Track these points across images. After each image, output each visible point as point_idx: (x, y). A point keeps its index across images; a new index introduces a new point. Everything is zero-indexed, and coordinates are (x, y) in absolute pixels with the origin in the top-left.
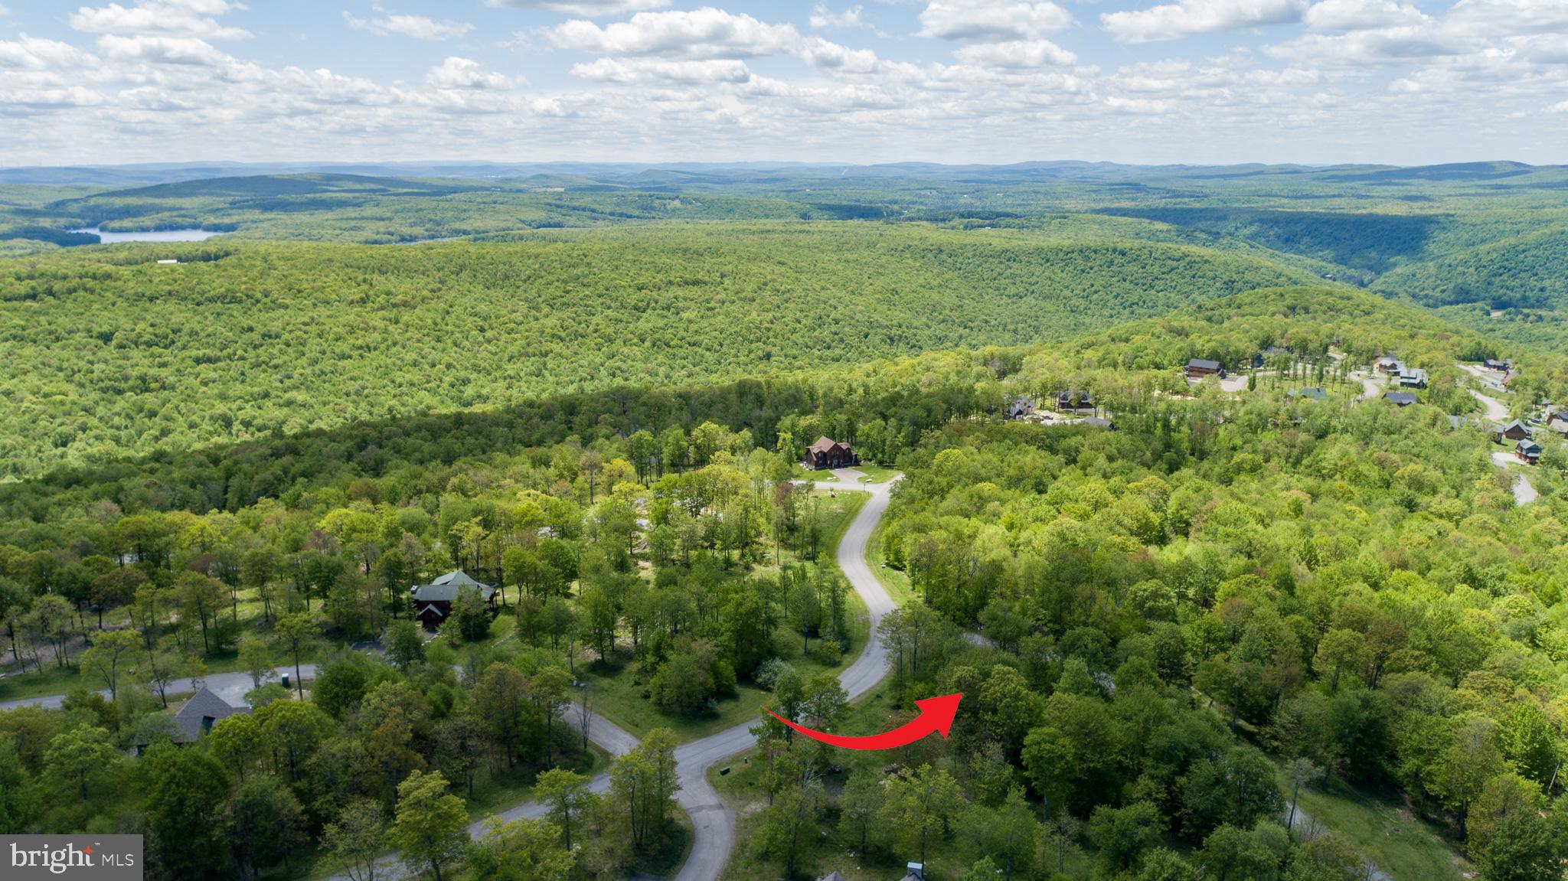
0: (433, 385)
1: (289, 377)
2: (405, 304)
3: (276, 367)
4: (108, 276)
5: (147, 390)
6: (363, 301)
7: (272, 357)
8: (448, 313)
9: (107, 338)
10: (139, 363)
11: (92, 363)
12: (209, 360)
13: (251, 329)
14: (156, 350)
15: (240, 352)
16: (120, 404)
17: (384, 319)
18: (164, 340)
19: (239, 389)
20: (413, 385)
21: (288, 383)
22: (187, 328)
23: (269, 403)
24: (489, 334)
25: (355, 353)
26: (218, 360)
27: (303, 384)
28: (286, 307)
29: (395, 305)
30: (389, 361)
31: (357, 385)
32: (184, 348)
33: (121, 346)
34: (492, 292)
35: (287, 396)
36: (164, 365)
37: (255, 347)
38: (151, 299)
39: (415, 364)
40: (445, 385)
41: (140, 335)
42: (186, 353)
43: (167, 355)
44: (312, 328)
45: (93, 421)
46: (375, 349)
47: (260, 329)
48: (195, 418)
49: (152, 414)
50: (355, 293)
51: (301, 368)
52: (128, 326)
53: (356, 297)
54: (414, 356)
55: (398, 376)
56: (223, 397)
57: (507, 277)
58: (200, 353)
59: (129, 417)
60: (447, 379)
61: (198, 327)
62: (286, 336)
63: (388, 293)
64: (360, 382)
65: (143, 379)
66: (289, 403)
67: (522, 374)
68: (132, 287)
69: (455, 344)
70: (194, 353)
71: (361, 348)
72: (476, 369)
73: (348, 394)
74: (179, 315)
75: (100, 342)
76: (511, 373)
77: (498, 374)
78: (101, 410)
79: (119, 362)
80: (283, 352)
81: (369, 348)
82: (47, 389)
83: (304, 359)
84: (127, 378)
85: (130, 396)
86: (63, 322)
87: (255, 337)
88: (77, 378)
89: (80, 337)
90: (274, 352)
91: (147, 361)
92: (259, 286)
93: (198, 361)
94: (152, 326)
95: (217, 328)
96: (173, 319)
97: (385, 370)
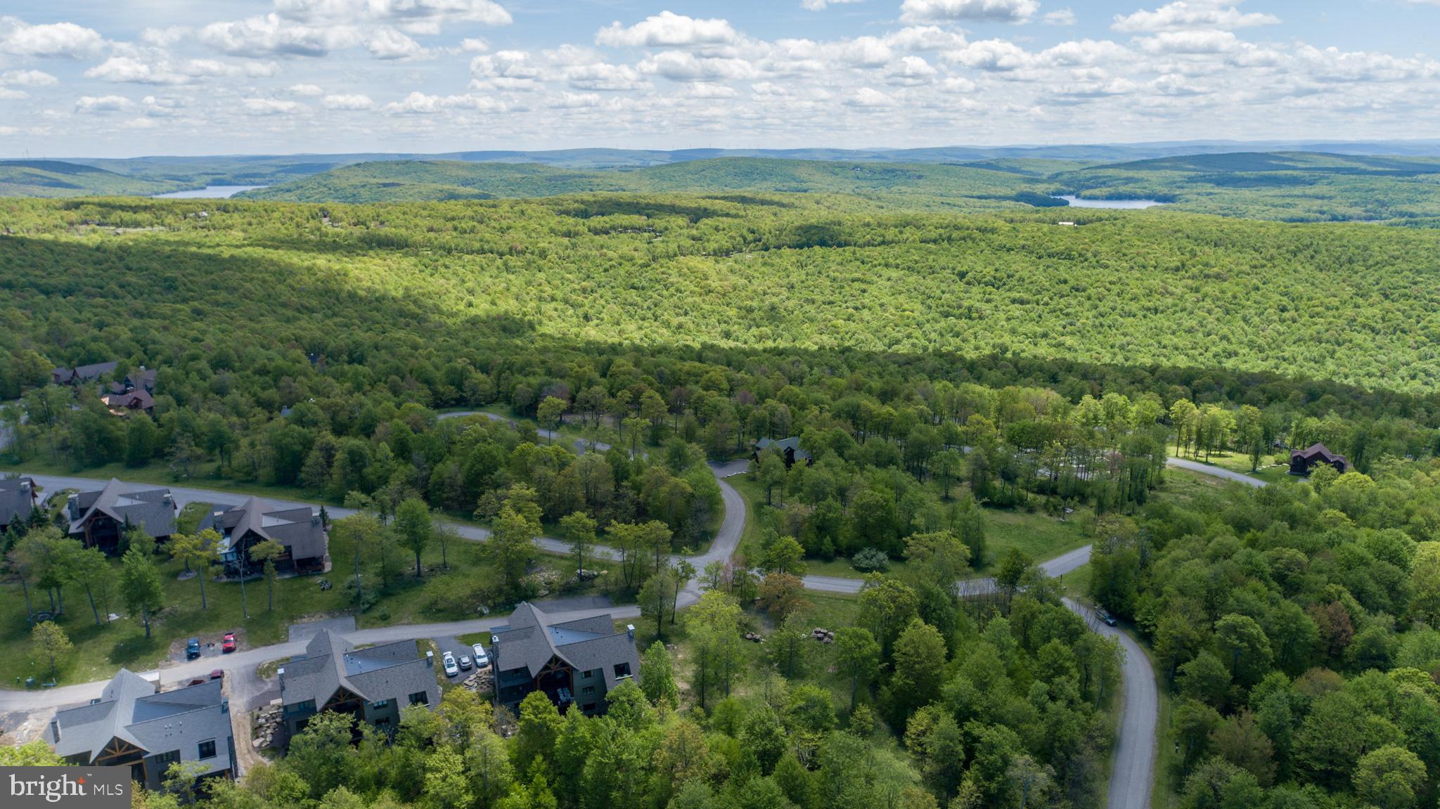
0: (1196, 352)
1: (1071, 324)
2: (1218, 277)
3: (1067, 315)
4: (993, 231)
5: (970, 318)
6: (1177, 269)
7: (1069, 305)
8: (1257, 289)
9: (962, 275)
10: (974, 297)
11: (943, 292)
12: (1022, 302)
13: (1065, 282)
14: (989, 289)
15: (1046, 299)
16: (943, 323)
17: (1186, 287)
18: (996, 283)
19: (1030, 327)
20: (1177, 349)
21: (1069, 328)
22: (1017, 275)
23: (1043, 342)
24: (1286, 315)
25: (1140, 314)
26: (1028, 303)
27: (1081, 333)
28: (1106, 267)
29: (1207, 276)
30: (1166, 324)
31: (1125, 340)
32: (1009, 290)
33: (968, 283)
34: (1321, 276)
35: (1062, 338)
36: (988, 301)
37: (1062, 296)
38: (1009, 250)
39: (1190, 331)
40: (1209, 355)
41: (984, 276)
42: (1008, 294)
43: (996, 295)
44: (1116, 289)
45: (918, 333)
46: (1162, 312)
47: (1072, 282)
48: (982, 344)
49: (957, 335)
50: (1175, 262)
51: (1086, 318)
52: (979, 269)
53: (1172, 265)
54: (1194, 323)
55: (1167, 339)
56: (1013, 332)
57: (1350, 261)
58: (1018, 295)
59: (942, 335)
60: (1214, 349)
61: (1025, 274)
62: (1091, 291)
63: (1207, 265)
64: (1128, 338)
65: (970, 309)
66: (1059, 345)
67: (1300, 358)
68: (999, 239)
69: (1245, 320)
70: (1015, 295)
71: (1149, 309)
72: (1251, 345)
73: (1112, 347)
74: (1020, 264)
75: (957, 278)
76: (1286, 355)
77: (1271, 354)
78: (927, 327)
79: (961, 295)
80: (1080, 304)
81: (1156, 311)
82: (906, 306)
83: (1094, 312)
84: (960, 307)
85: (952, 320)
86: (943, 261)
87: (1065, 288)
88: (929, 302)
89: (947, 273)
90: (1074, 302)
91: (979, 297)
92: (1094, 248)
93: (1014, 301)
94: (996, 270)
95: (1041, 277)
96: (1014, 267)
97: (1158, 331)
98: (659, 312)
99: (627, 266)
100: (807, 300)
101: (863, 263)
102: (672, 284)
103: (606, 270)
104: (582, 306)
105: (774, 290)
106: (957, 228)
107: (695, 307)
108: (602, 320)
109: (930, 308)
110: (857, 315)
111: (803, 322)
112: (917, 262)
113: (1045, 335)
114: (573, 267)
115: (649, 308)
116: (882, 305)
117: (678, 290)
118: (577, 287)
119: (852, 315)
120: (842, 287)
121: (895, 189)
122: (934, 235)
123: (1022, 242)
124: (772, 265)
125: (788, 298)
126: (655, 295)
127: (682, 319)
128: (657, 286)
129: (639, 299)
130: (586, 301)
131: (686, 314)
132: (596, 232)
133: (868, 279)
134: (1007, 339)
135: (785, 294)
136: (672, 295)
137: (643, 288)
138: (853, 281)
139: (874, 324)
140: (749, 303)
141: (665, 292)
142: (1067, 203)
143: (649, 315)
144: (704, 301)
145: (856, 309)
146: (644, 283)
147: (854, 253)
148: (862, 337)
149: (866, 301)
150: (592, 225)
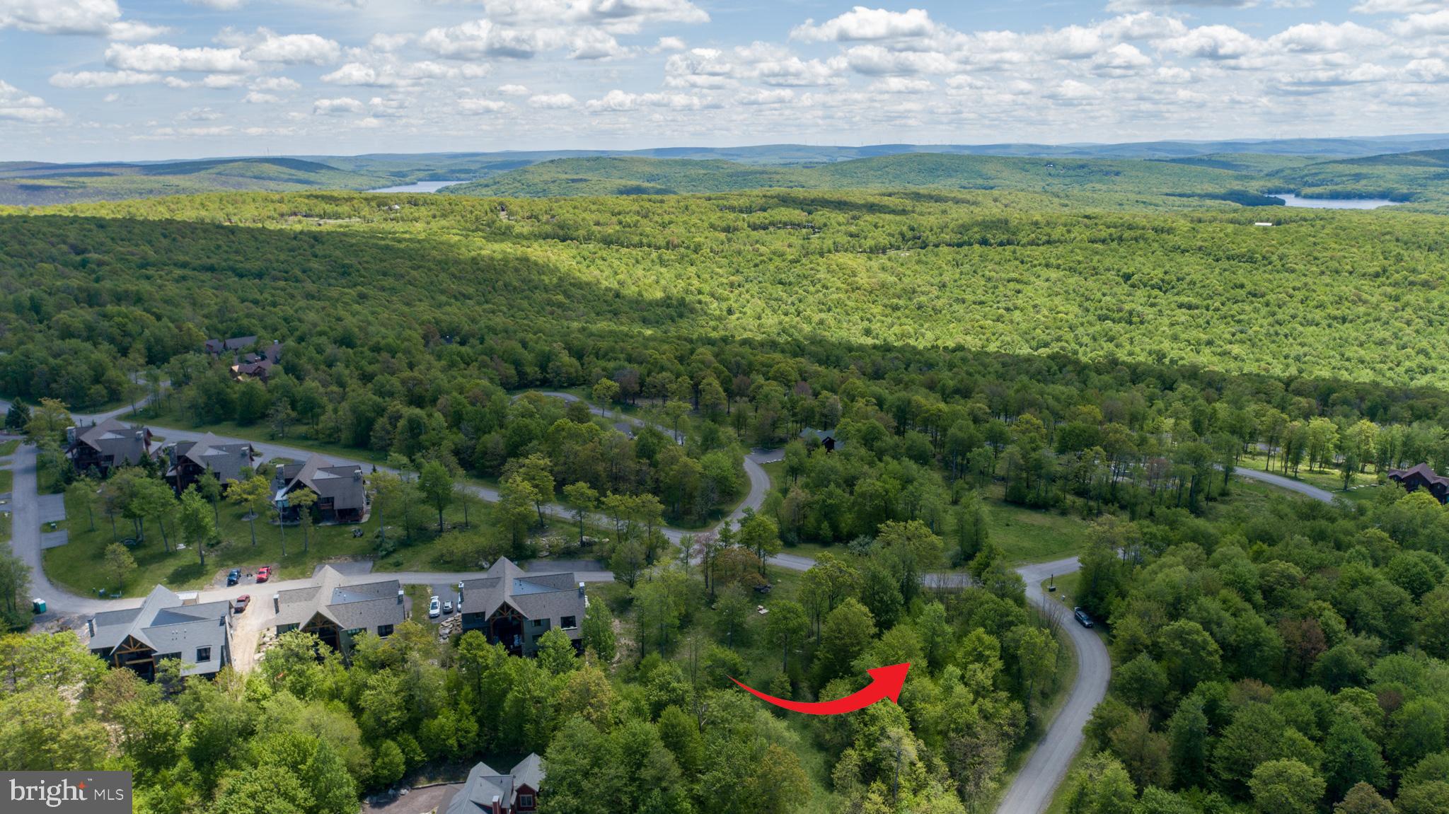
0: (1385, 367)
1: (1242, 332)
2: (1425, 284)
3: (1239, 322)
4: (1170, 231)
5: (1130, 323)
6: (1377, 275)
7: (1243, 312)
9: (1127, 277)
10: (1137, 302)
11: (1104, 295)
12: (1190, 307)
13: (1242, 286)
14: (1156, 292)
15: (1217, 304)
16: (1098, 327)
17: (1385, 294)
18: (1163, 287)
19: (1195, 334)
20: (1362, 362)
21: (1239, 336)
22: (1188, 279)
23: (1207, 350)
25: (1324, 323)
26: (1197, 308)
27: (1252, 342)
28: (1293, 271)
29: (1412, 283)
30: (1354, 334)
31: (1302, 350)
32: (1177, 294)
33: (1133, 286)
35: (1229, 347)
36: (1153, 305)
37: (1236, 302)
38: (1183, 252)
39: (1381, 343)
40: (1401, 370)
41: (1152, 279)
42: (1176, 298)
43: (1162, 299)
45: (1070, 336)
46: (1351, 321)
47: (1249, 287)
48: (1137, 350)
49: (1111, 340)
50: (1375, 267)
52: (1146, 270)
53: (1371, 271)
54: (1388, 334)
55: (1353, 351)
56: (1175, 338)
58: (1187, 300)
59: (1095, 339)
60: (1407, 364)
61: (1197, 277)
62: (1271, 297)
63: (1413, 271)
64: (1306, 349)
65: (1131, 313)
66: (1224, 354)
68: (1173, 240)
70: (1183, 299)
71: (1335, 318)
73: (1286, 357)
74: (1193, 267)
75: (1121, 280)
78: (1081, 330)
79: (1123, 298)
80: (1256, 310)
81: (1344, 320)
82: (1061, 308)
83: (1271, 319)
84: (1120, 310)
85: (1109, 323)
86: (1108, 262)
87: (1241, 293)
88: (1086, 304)
89: (1111, 275)
90: (1248, 308)
91: (1143, 300)
92: (1281, 250)
93: (1181, 306)
94: (1166, 273)
95: (1215, 282)
96: (1186, 269)
97: (1345, 341)
98: (802, 307)
99: (778, 261)
100: (957, 300)
101: (1022, 262)
102: (820, 280)
103: (756, 265)
104: (727, 299)
105: (923, 289)
106: (1130, 227)
107: (839, 303)
108: (745, 313)
109: (1088, 310)
110: (1007, 316)
111: (950, 322)
112: (1079, 262)
113: (1210, 343)
114: (724, 261)
115: (793, 304)
116: (1035, 306)
117: (824, 287)
118: (725, 281)
119: (1002, 316)
120: (996, 287)
121: (1089, 186)
122: (1104, 234)
123: (1200, 243)
124: (927, 263)
125: (938, 297)
126: (801, 291)
127: (823, 315)
128: (805, 282)
129: (785, 296)
130: (731, 295)
131: (829, 310)
132: (754, 227)
133: (1025, 280)
134: (1166, 345)
135: (935, 292)
136: (818, 291)
137: (790, 284)
138: (1009, 281)
139: (1024, 326)
140: (895, 301)
141: (812, 289)
142: (1282, 203)
143: (792, 310)
144: (849, 298)
145: (1008, 309)
146: (792, 279)
147: (1014, 252)
148: (1008, 339)
149: (1020, 302)
150: (752, 220)
